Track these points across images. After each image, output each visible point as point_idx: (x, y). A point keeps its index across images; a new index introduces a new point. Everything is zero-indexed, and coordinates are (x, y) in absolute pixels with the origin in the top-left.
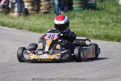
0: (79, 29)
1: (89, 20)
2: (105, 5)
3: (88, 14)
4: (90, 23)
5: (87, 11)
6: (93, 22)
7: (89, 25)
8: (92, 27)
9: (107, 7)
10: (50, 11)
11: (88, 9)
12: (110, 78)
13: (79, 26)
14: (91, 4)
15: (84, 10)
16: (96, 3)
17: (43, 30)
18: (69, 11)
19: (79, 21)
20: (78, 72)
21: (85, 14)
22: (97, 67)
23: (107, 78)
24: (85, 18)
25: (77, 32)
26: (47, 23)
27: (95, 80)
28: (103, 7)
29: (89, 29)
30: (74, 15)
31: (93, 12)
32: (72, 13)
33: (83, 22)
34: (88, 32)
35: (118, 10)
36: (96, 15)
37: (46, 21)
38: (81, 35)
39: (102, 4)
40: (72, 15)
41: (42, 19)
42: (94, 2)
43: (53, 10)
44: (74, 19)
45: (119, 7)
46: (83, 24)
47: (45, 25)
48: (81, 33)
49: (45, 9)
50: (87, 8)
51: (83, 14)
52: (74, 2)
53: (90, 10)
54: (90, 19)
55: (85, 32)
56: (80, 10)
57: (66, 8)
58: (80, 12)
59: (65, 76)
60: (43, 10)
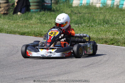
0: (36, 29)
1: (45, 21)
2: (59, 7)
3: (44, 15)
4: (46, 23)
5: (44, 12)
6: (49, 23)
7: (45, 25)
8: (48, 27)
9: (61, 8)
10: (8, 12)
11: (45, 11)
12: (65, 73)
13: (36, 26)
14: (47, 5)
15: (41, 11)
16: (51, 5)
17: (3, 30)
18: (27, 13)
19: (36, 22)
20: (36, 69)
21: (42, 16)
22: (53, 64)
23: (63, 74)
24: (42, 19)
25: (35, 31)
26: (6, 23)
27: (51, 76)
28: (58, 8)
29: (45, 29)
30: (32, 16)
31: (49, 13)
32: (29, 14)
33: (40, 22)
34: (45, 31)
35: (72, 11)
36: (51, 16)
37: (5, 21)
38: (38, 35)
39: (57, 6)
40: (29, 16)
41: (2, 20)
42: (50, 4)
43: (12, 11)
44: (31, 20)
45: (72, 9)
46: (40, 25)
47: (4, 25)
48: (38, 32)
49: (4, 10)
50: (43, 10)
51: (40, 15)
52: (31, 4)
53: (46, 11)
54: (47, 19)
55: (42, 31)
56: (37, 12)
57: (24, 9)
58: (37, 13)
59: (24, 72)
60: (2, 11)
